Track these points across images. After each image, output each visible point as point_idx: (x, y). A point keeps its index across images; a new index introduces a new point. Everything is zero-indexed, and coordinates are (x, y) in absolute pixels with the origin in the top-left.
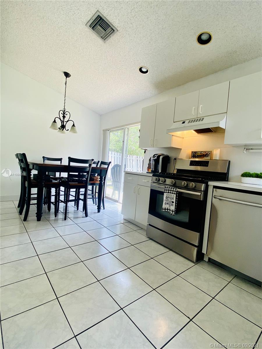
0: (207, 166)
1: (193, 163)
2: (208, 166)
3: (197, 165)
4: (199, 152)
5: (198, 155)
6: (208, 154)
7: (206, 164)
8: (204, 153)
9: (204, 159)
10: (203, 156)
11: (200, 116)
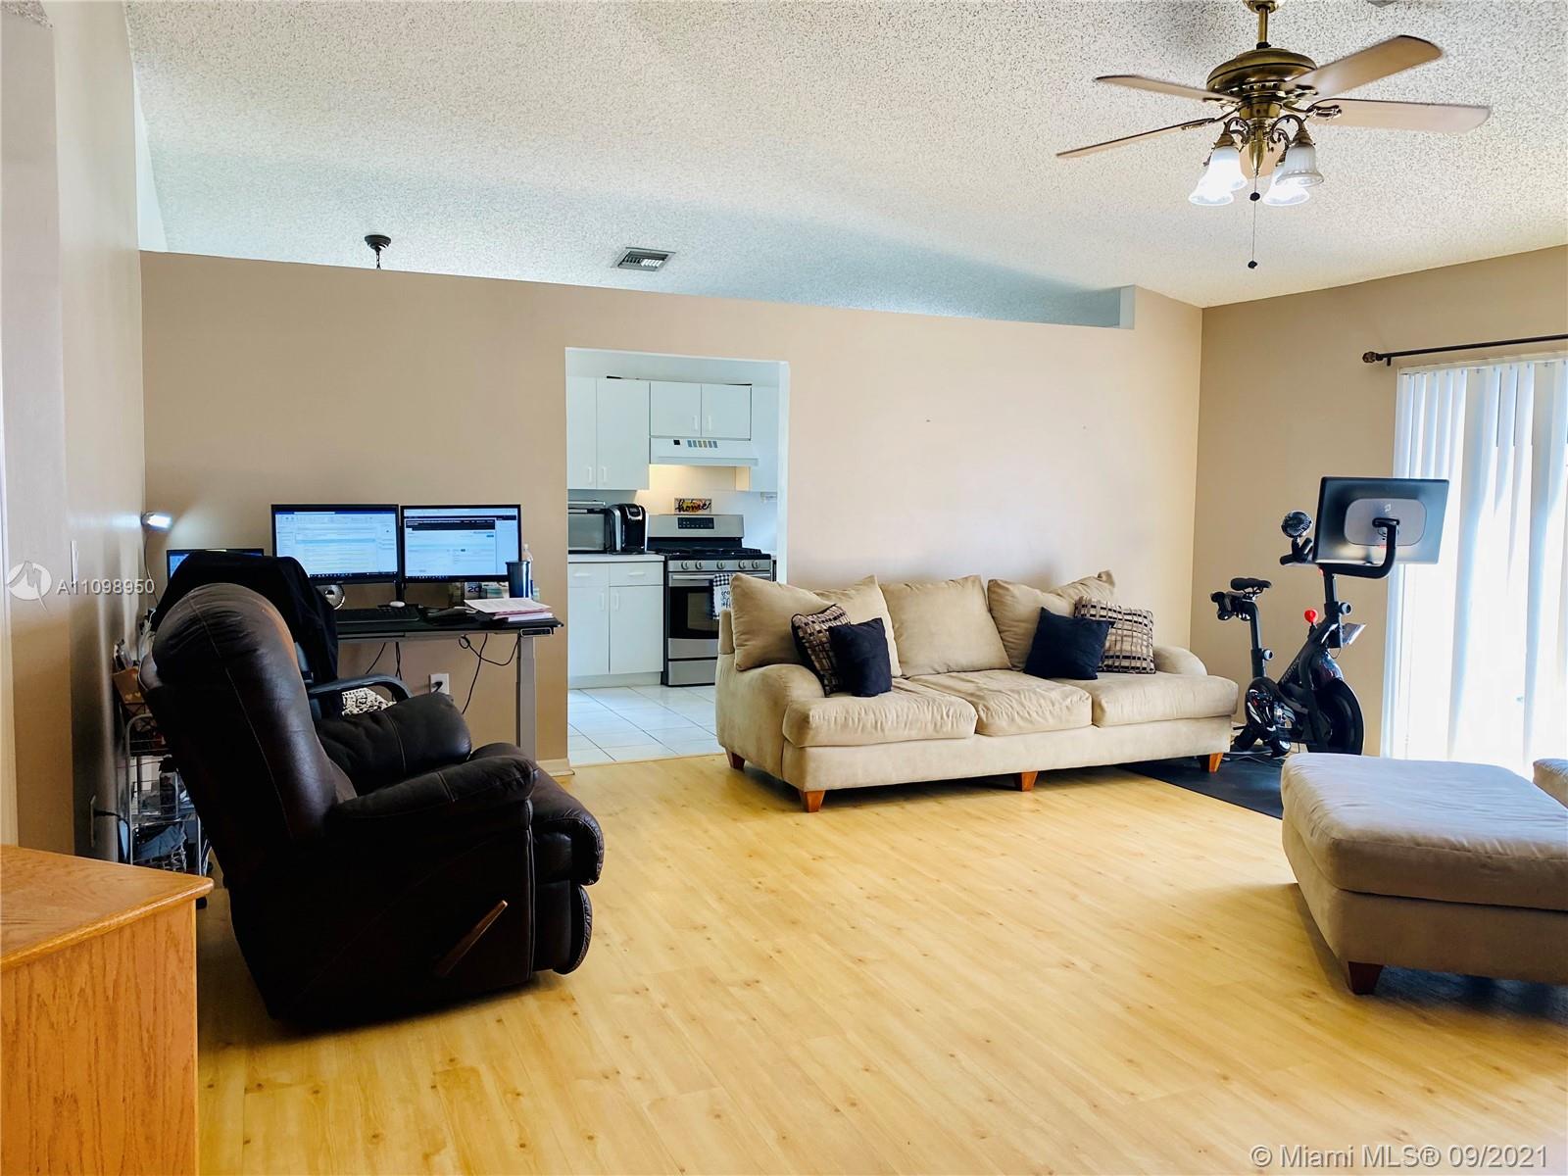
0: (713, 528)
1: (685, 523)
3: (692, 526)
4: (689, 499)
5: (688, 506)
6: (707, 503)
7: (708, 523)
8: (698, 503)
9: (701, 514)
10: (698, 508)
11: (708, 435)
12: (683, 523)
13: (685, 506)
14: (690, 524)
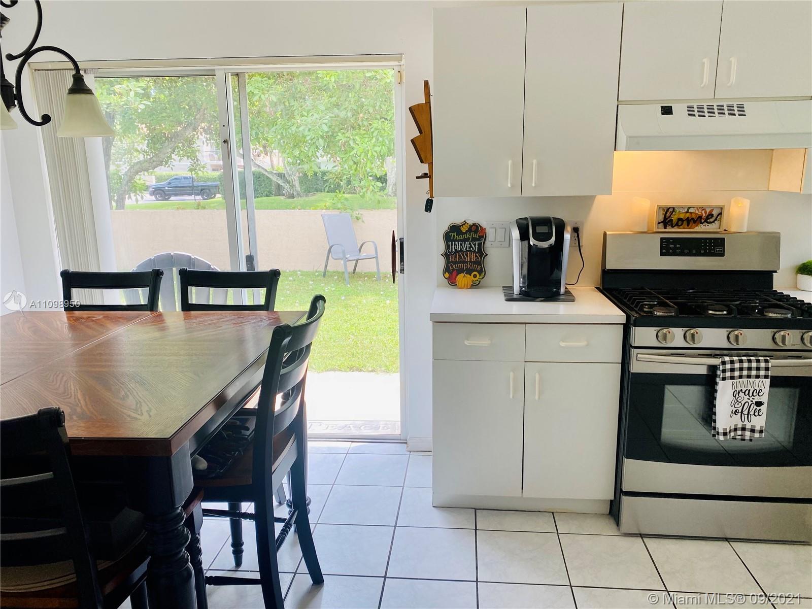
0: (722, 254)
1: (672, 246)
2: (724, 256)
3: (686, 251)
4: (683, 208)
5: (680, 219)
6: (715, 213)
7: (715, 247)
8: (699, 212)
9: (703, 230)
10: (698, 220)
11: (726, 96)
12: (668, 248)
13: (675, 218)
14: (682, 249)
